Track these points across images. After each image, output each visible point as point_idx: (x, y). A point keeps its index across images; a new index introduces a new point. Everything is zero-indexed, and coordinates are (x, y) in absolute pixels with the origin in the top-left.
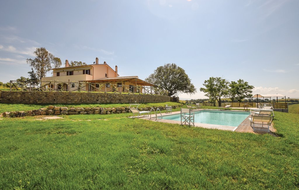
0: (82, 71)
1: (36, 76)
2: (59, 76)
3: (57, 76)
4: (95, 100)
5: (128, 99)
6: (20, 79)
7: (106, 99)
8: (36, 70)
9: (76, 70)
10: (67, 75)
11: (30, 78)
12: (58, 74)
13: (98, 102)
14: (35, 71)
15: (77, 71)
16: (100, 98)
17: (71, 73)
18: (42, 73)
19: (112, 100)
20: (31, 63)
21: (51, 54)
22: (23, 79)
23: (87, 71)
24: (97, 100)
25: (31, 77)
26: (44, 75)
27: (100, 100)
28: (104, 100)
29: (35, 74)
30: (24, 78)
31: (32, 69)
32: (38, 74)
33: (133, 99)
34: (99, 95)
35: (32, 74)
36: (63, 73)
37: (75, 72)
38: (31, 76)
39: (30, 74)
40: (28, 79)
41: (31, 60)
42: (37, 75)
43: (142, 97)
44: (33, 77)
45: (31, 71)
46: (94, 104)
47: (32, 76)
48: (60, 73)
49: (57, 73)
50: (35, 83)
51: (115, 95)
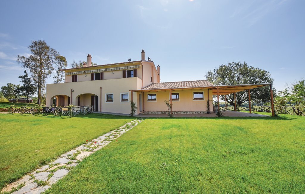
0: (121, 73)
1: (30, 82)
2: (76, 81)
3: (73, 81)
6: (7, 86)
8: (32, 74)
9: (109, 71)
10: (92, 79)
11: (22, 85)
12: (75, 79)
14: (30, 75)
15: (111, 73)
17: (99, 76)
18: (41, 77)
20: (24, 62)
21: (54, 50)
22: (11, 86)
23: (129, 72)
25: (23, 83)
26: (43, 80)
29: (29, 79)
30: (13, 85)
31: (26, 72)
32: (34, 80)
35: (25, 79)
36: (84, 75)
37: (106, 75)
38: (23, 81)
39: (21, 79)
40: (18, 86)
41: (24, 58)
42: (32, 80)
44: (27, 83)
45: (24, 74)
47: (25, 82)
48: (78, 77)
49: (73, 76)
50: (30, 93)
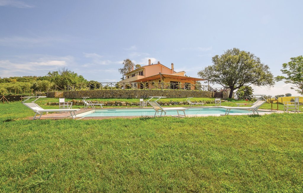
0: (139, 73)
4: (102, 96)
5: (129, 94)
7: (109, 94)
9: (136, 73)
12: (128, 78)
13: (103, 97)
16: (105, 94)
17: (134, 76)
19: (114, 95)
24: (103, 96)
27: (105, 96)
28: (107, 96)
33: (133, 94)
34: (104, 92)
36: (130, 76)
43: (144, 92)
46: (101, 98)
51: (116, 91)
